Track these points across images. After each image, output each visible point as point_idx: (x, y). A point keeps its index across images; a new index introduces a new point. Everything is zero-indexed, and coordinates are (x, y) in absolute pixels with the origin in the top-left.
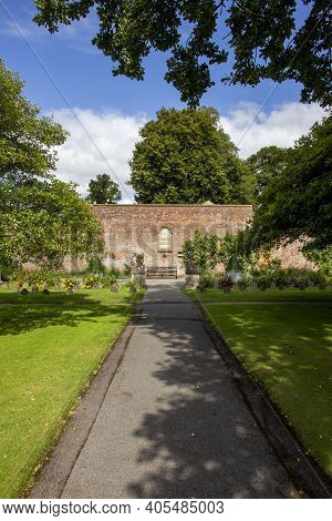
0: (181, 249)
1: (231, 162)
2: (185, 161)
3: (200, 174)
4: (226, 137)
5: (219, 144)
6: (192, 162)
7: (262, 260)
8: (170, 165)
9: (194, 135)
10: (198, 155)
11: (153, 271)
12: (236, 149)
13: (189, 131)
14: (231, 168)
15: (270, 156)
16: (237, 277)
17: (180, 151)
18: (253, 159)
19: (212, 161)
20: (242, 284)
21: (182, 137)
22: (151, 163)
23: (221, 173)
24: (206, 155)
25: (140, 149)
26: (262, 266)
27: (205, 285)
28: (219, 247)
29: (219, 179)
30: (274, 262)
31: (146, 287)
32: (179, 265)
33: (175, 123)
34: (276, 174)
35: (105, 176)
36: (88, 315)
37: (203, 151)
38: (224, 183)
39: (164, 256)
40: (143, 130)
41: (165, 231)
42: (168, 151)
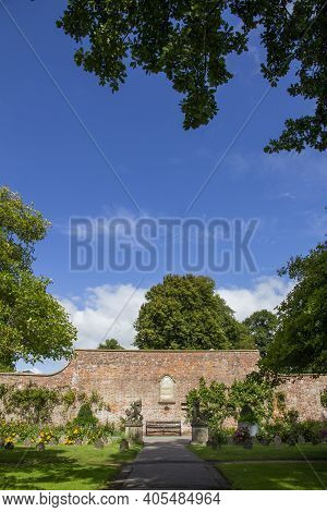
0: (184, 400)
1: (228, 320)
2: (187, 320)
3: (201, 332)
4: (222, 301)
5: (218, 306)
6: (194, 321)
7: (276, 412)
8: (173, 323)
9: (194, 297)
10: (198, 315)
11: (155, 427)
12: (232, 312)
13: (189, 293)
14: (229, 328)
15: (261, 319)
16: (254, 431)
17: (182, 311)
18: (247, 322)
19: (212, 320)
20: (260, 438)
21: (183, 297)
22: (155, 322)
23: (221, 331)
24: (206, 315)
25: (145, 310)
26: (277, 419)
27: (217, 440)
28: (227, 398)
29: (219, 336)
30: (291, 414)
31: (143, 444)
32: (183, 419)
33: (177, 287)
34: (270, 335)
35: (113, 340)
37: (203, 311)
38: (224, 341)
39: (167, 409)
41: (167, 379)
42: (171, 311)
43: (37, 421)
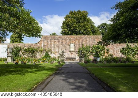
0: (77, 51)
1: (92, 27)
2: (78, 26)
4: (90, 20)
5: (89, 21)
6: (81, 26)
7: (106, 54)
8: (74, 27)
9: (81, 18)
10: (82, 24)
11: (68, 58)
12: (94, 23)
13: (79, 17)
14: (92, 29)
15: (103, 26)
16: (98, 59)
17: (77, 23)
18: (99, 27)
19: (87, 26)
20: (100, 61)
21: (77, 19)
22: (68, 27)
23: (90, 30)
24: (85, 24)
25: (64, 23)
26: (106, 56)
27: (87, 62)
28: (91, 50)
30: (110, 55)
31: (65, 63)
32: (77, 56)
33: (75, 15)
34: (106, 31)
35: (54, 33)
36: (35, 71)
37: (84, 23)
38: (90, 33)
40: (65, 17)
41: (72, 44)
43: (32, 57)
